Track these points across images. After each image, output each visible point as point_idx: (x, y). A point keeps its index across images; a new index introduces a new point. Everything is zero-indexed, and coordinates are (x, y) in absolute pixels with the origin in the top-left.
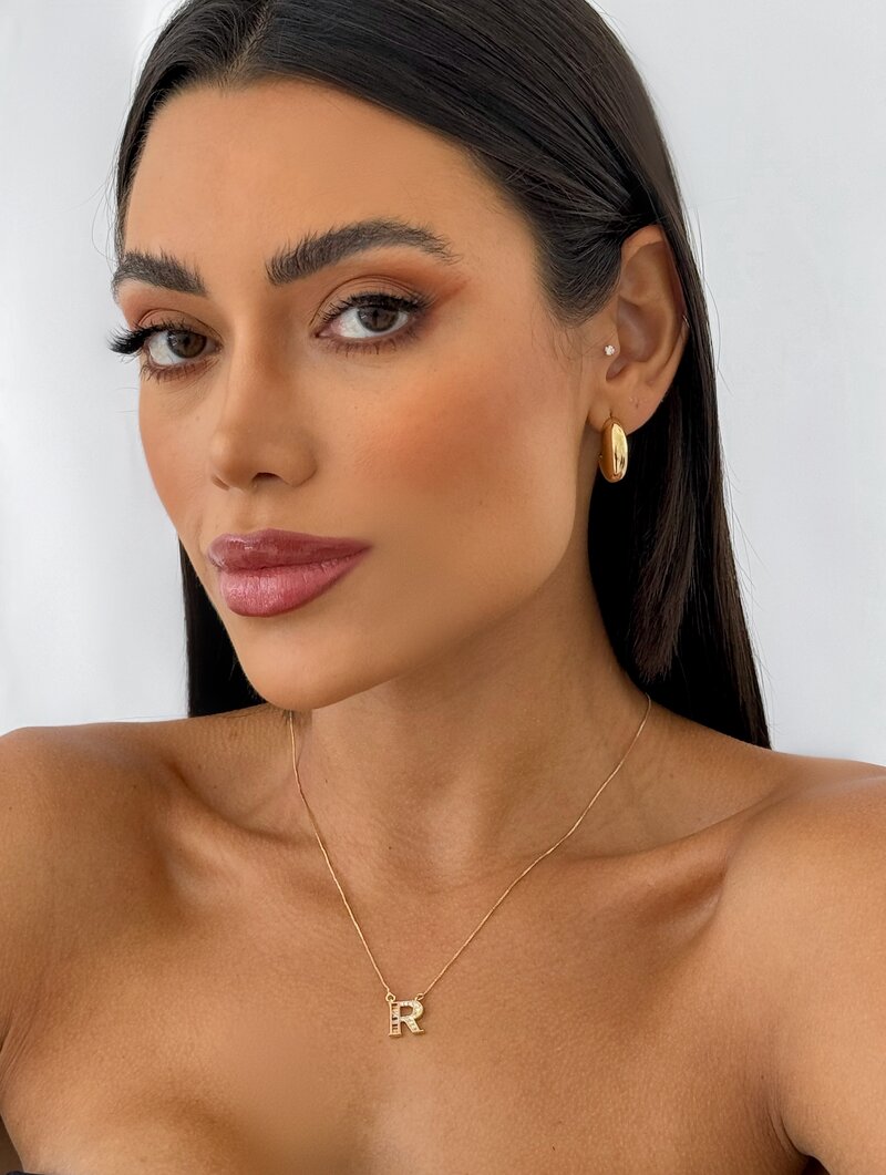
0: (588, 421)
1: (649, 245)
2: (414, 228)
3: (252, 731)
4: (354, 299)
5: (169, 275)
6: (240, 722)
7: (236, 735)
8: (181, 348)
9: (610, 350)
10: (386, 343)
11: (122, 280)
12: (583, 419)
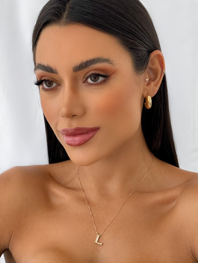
0: (143, 96)
1: (156, 55)
2: (106, 58)
3: (67, 165)
4: (92, 74)
5: (49, 69)
6: (64, 164)
9: (147, 80)
10: (99, 84)
11: (36, 69)
12: (141, 95)
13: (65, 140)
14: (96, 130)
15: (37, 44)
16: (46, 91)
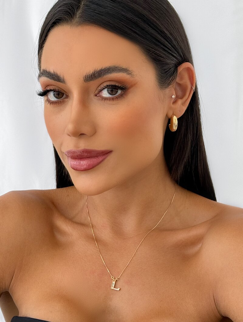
0: (167, 115)
1: (185, 68)
2: (124, 68)
3: (73, 195)
4: (107, 86)
5: (55, 77)
6: (69, 193)
7: (68, 196)
8: (57, 96)
9: (173, 97)
10: (115, 98)
11: (41, 76)
12: (165, 115)
13: (70, 163)
14: (107, 153)
15: (43, 47)
16: (50, 104)
